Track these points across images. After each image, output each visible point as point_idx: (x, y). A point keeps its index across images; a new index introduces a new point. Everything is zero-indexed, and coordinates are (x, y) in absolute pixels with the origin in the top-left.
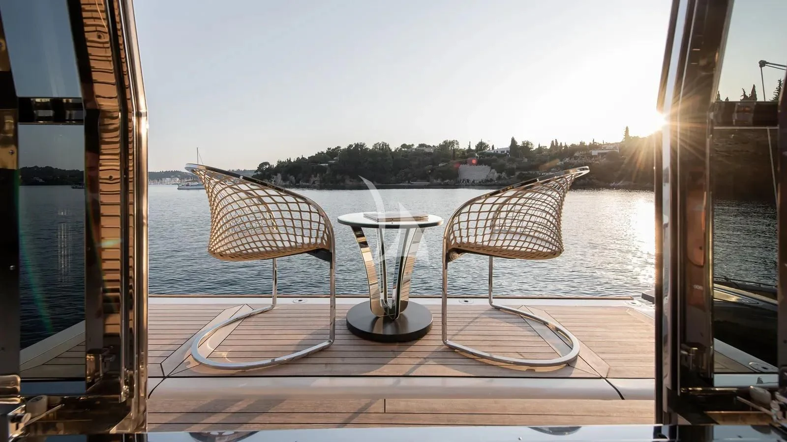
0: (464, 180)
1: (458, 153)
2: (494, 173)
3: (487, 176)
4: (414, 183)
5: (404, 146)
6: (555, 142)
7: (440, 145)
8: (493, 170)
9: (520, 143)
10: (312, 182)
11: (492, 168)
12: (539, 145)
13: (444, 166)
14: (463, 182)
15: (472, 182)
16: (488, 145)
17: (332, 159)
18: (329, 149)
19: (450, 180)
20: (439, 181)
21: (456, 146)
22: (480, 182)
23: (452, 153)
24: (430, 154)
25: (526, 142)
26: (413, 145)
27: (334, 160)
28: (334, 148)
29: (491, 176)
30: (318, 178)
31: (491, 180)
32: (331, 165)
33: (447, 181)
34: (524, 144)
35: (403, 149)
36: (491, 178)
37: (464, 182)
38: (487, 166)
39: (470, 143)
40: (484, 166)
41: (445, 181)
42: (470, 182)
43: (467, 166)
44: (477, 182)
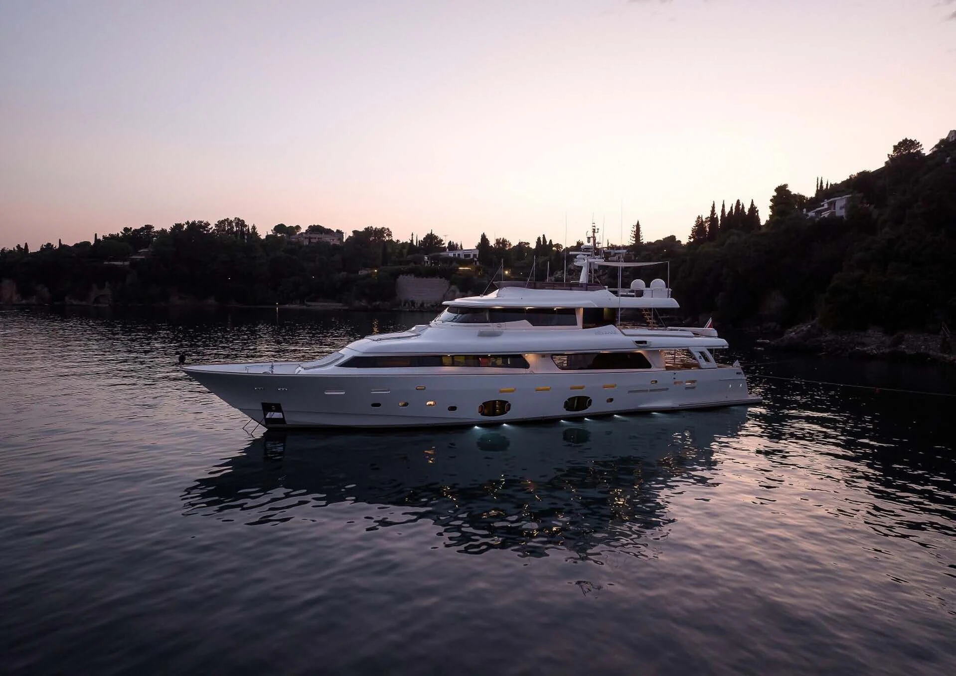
0: (406, 302)
2: (455, 292)
4: (313, 304)
5: (280, 228)
6: (542, 240)
8: (453, 287)
9: (492, 243)
10: (93, 299)
11: (451, 284)
12: (519, 242)
13: (367, 276)
14: (405, 305)
15: (419, 305)
16: (442, 241)
17: (136, 253)
18: (126, 229)
19: (383, 300)
20: (365, 304)
21: (387, 238)
22: (432, 306)
23: (380, 251)
25: (501, 241)
26: (298, 227)
27: (140, 254)
28: (139, 228)
30: (107, 291)
32: (134, 264)
33: (378, 303)
34: (498, 242)
35: (279, 235)
37: (407, 305)
38: (443, 279)
39: (412, 235)
40: (439, 279)
41: (374, 304)
42: (416, 305)
43: (411, 278)
44: (429, 305)
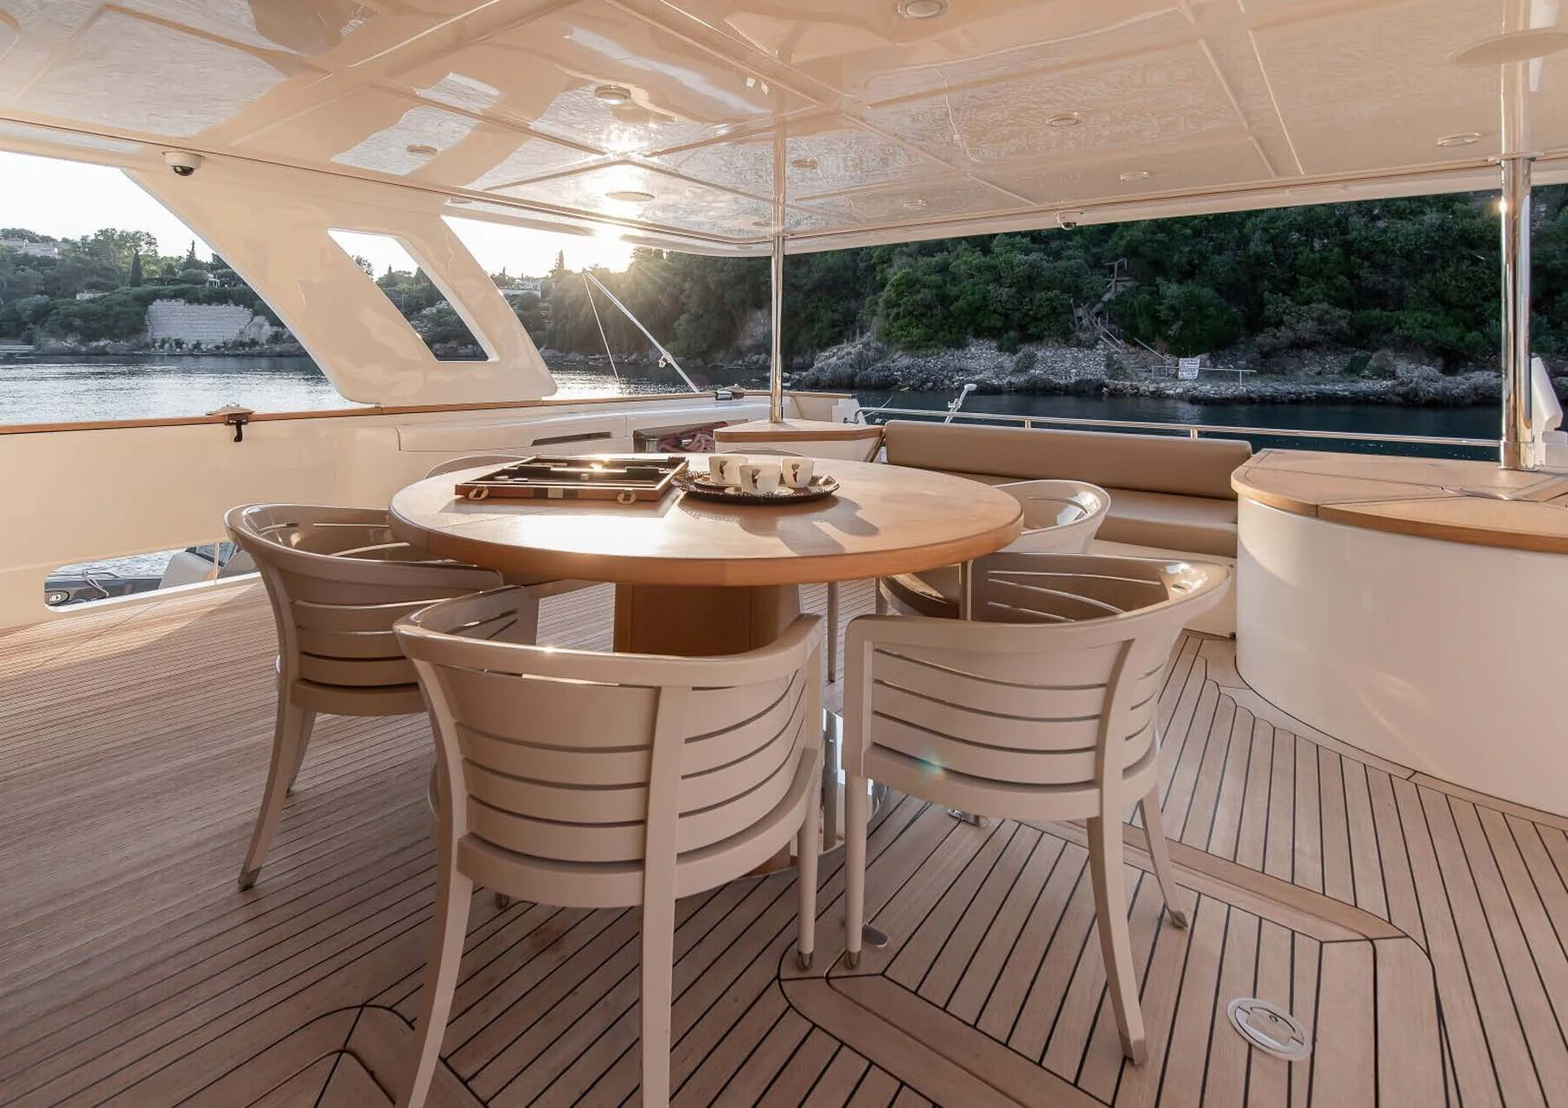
0: (164, 342)
1: (153, 268)
2: (261, 326)
3: (242, 333)
7: (84, 238)
8: (257, 318)
11: (256, 314)
12: (390, 268)
13: (92, 301)
14: (162, 346)
15: (190, 346)
19: (115, 338)
20: (70, 343)
21: (144, 249)
22: (218, 347)
23: (127, 266)
24: (46, 262)
29: (252, 333)
31: (254, 343)
33: (102, 343)
36: (251, 337)
37: (167, 346)
38: (241, 307)
39: (193, 244)
40: (232, 307)
41: (94, 344)
42: (184, 346)
43: (180, 305)
44: (209, 347)
